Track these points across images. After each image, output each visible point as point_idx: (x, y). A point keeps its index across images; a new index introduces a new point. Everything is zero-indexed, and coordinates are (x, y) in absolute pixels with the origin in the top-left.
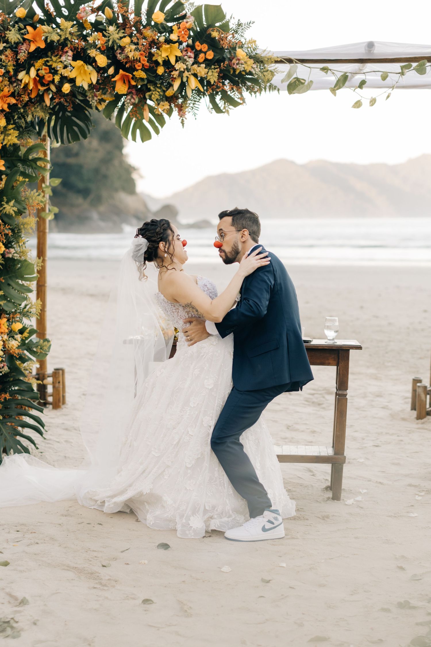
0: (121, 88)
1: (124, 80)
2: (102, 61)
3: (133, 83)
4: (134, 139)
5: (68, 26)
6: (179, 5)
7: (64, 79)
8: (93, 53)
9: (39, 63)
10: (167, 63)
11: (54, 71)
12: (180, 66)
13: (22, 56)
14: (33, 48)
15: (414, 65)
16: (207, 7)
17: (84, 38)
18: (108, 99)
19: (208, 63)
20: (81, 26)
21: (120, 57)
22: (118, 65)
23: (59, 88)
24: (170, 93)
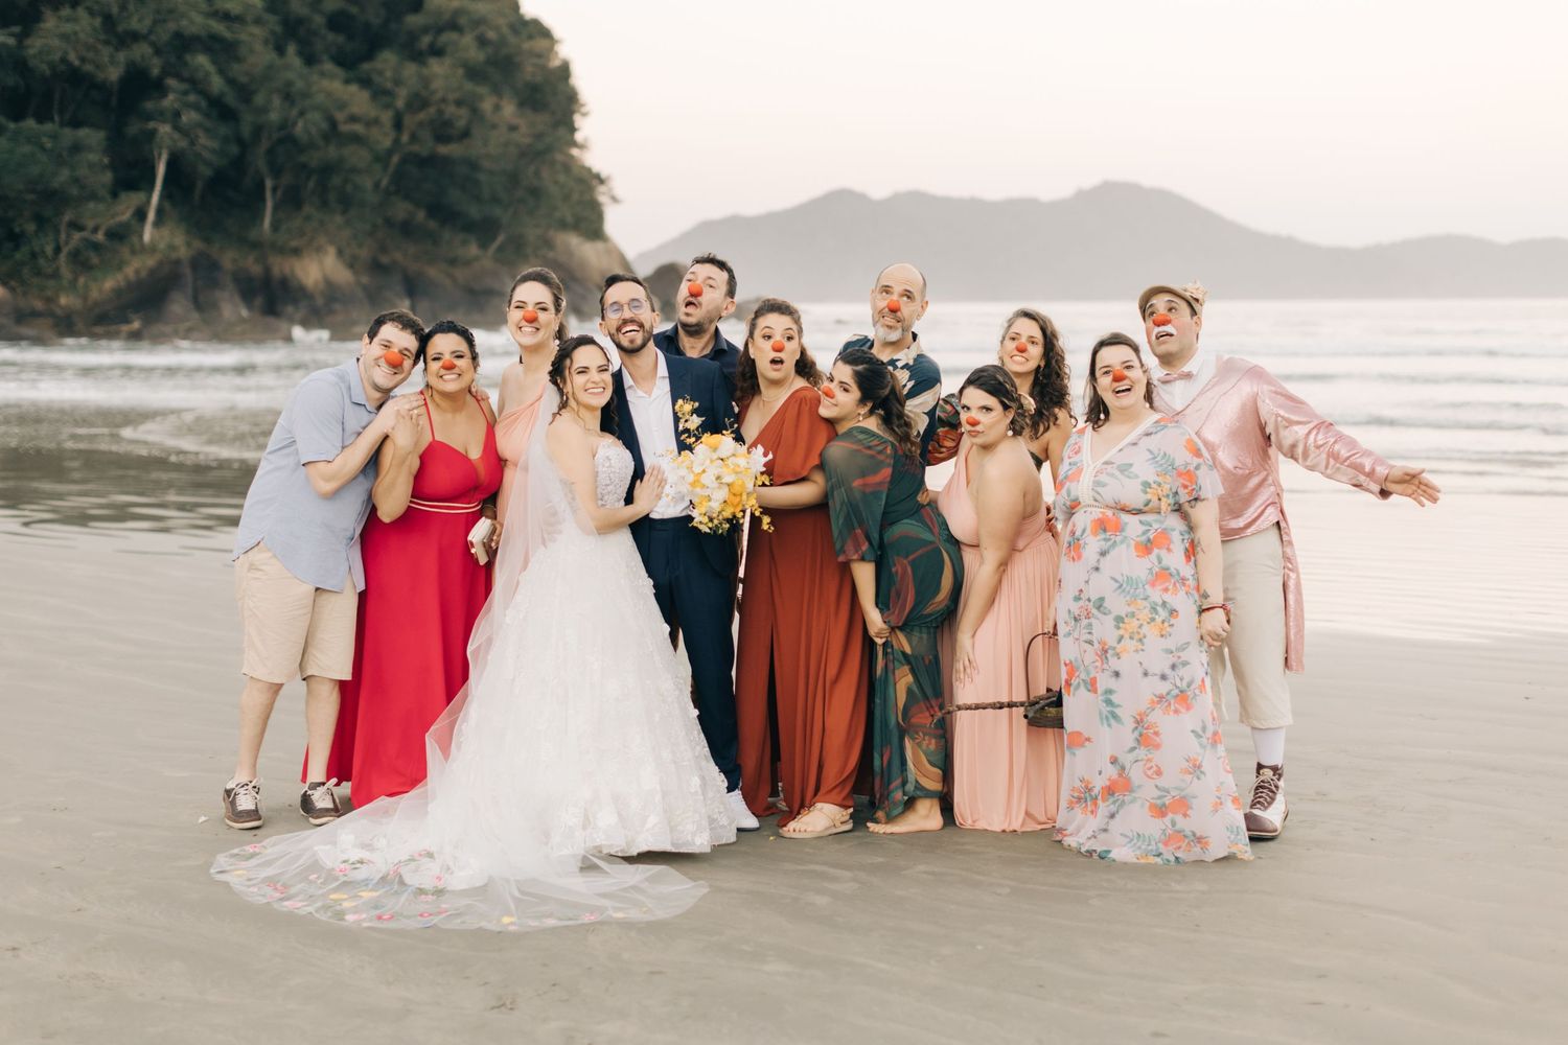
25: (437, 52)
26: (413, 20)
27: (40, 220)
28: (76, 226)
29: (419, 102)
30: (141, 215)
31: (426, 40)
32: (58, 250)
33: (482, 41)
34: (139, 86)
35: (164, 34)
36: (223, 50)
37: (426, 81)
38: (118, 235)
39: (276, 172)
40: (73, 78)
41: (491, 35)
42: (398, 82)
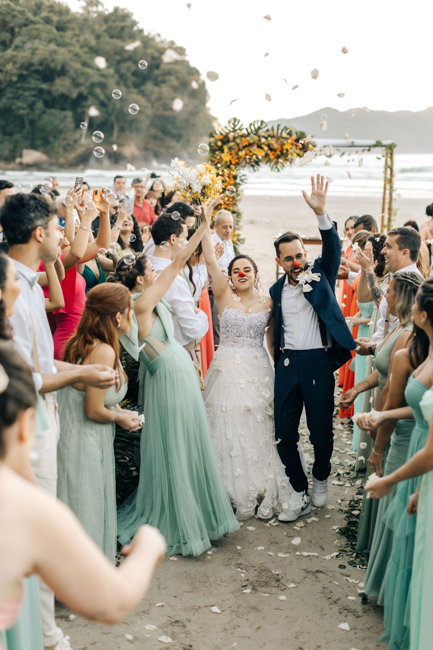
0: (272, 157)
1: (273, 154)
2: (266, 148)
3: (276, 155)
4: (275, 171)
5: (256, 138)
6: (291, 131)
7: (254, 154)
8: (263, 146)
9: (246, 149)
10: (287, 150)
11: (250, 152)
12: (291, 151)
13: (241, 146)
14: (244, 144)
15: (367, 148)
16: (300, 132)
17: (260, 140)
18: (267, 159)
19: (300, 149)
20: (259, 136)
21: (272, 147)
22: (271, 149)
23: (252, 156)
24: (287, 158)
25: (164, 82)
26: (157, 72)
27: (55, 137)
28: (65, 139)
29: (159, 99)
30: (81, 136)
31: (160, 79)
32: (60, 145)
33: (178, 78)
34: (81, 98)
35: (88, 83)
36: (103, 86)
37: (161, 93)
38: (76, 141)
39: (118, 121)
40: (64, 97)
41: (181, 76)
42: (152, 92)
